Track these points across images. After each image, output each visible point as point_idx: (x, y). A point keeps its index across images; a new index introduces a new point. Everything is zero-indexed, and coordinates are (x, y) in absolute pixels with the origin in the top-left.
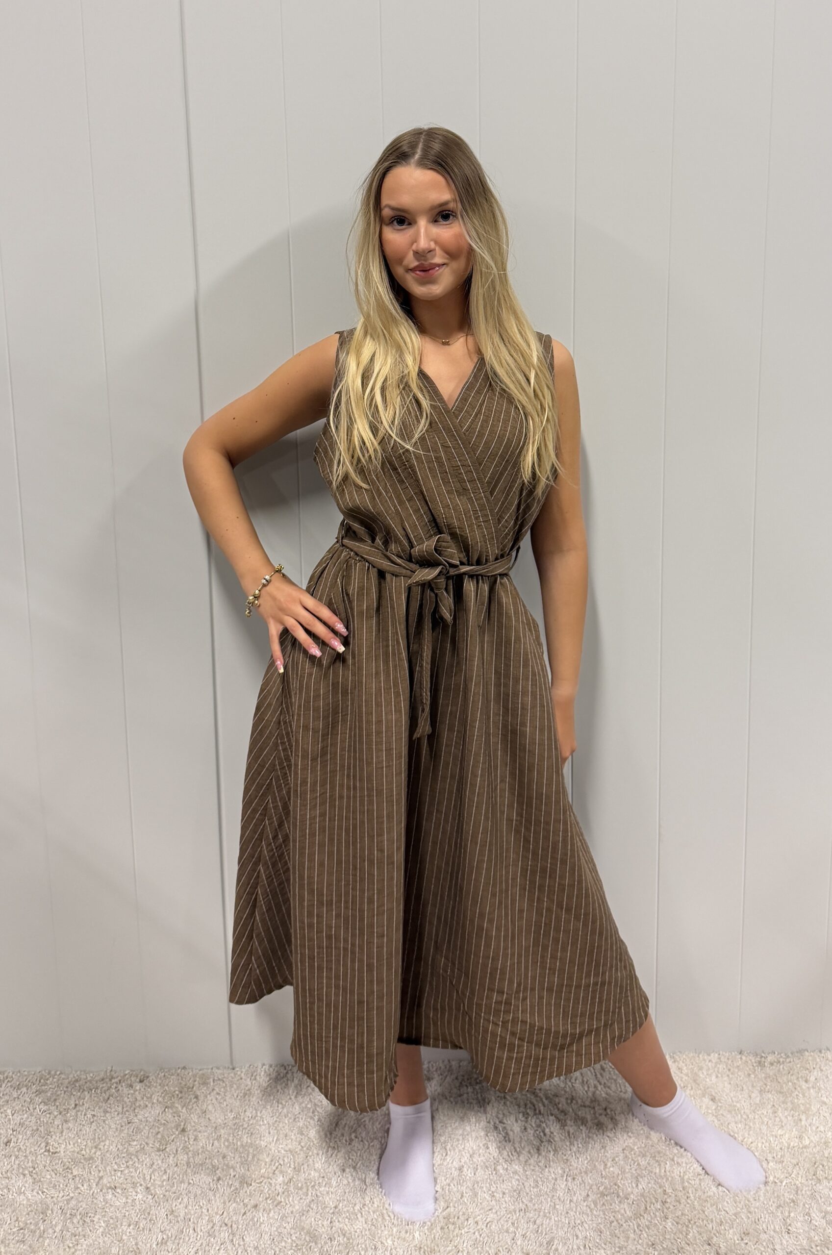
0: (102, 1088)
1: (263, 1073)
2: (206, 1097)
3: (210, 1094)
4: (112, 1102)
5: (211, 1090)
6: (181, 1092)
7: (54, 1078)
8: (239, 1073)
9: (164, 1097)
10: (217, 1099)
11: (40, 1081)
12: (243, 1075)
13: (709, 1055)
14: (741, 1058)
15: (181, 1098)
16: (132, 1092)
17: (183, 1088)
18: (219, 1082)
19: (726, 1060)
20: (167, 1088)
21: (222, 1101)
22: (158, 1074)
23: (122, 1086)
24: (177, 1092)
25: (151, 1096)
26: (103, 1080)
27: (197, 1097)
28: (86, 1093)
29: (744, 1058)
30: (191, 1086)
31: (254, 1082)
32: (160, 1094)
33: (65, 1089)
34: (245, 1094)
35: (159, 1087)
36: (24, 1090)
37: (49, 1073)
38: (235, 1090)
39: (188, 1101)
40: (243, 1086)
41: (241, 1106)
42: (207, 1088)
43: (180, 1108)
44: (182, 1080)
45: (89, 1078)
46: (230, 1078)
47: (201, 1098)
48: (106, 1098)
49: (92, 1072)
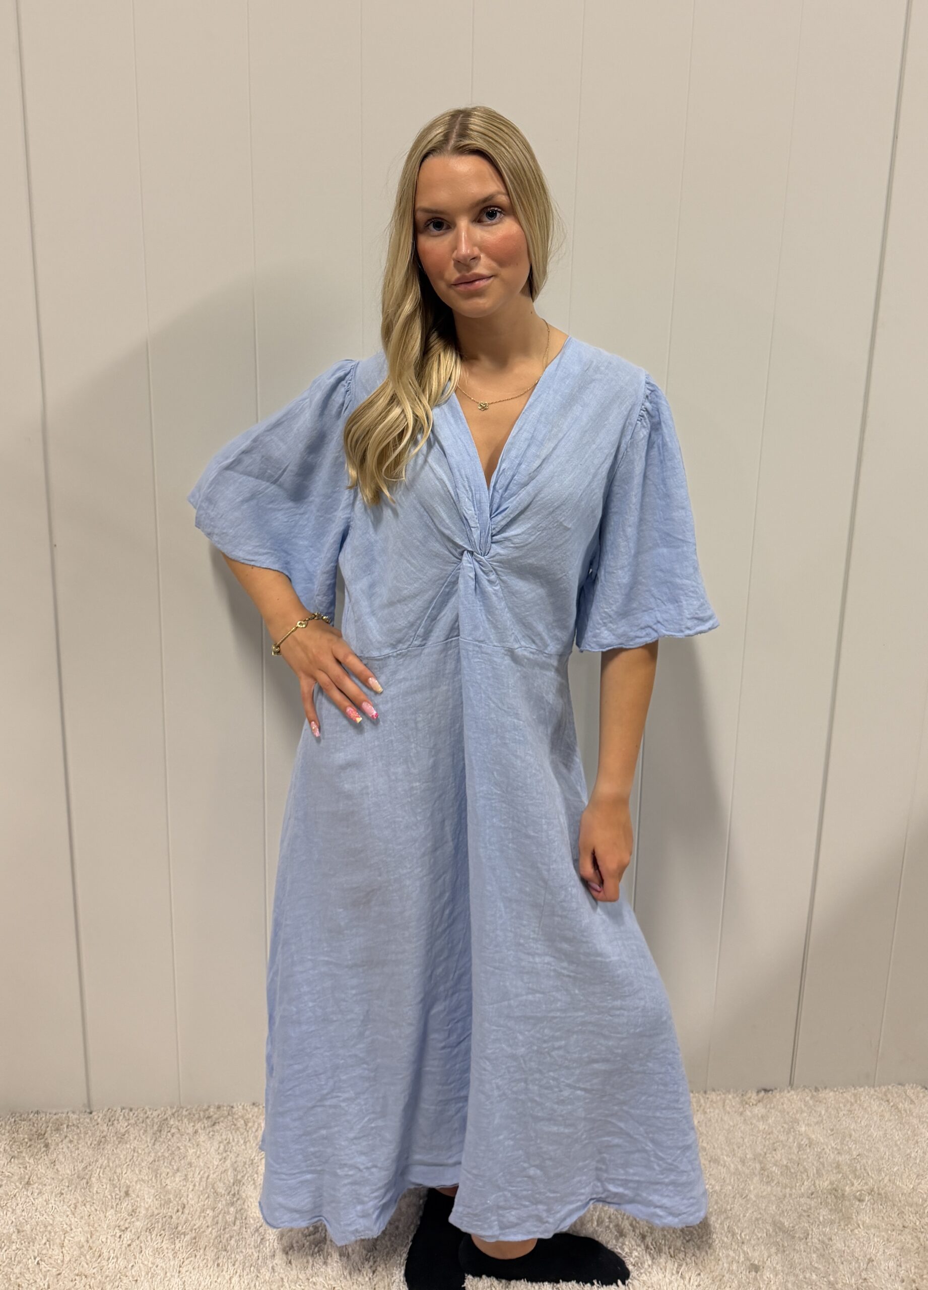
1: (121, 1118)
2: (58, 1145)
3: (62, 1141)
5: (63, 1137)
6: (30, 1140)
8: (96, 1117)
9: (12, 1145)
10: (68, 1147)
12: (99, 1120)
17: (33, 1135)
18: (72, 1128)
20: (15, 1135)
21: (73, 1150)
27: (47, 1146)
30: (43, 1133)
31: (111, 1128)
32: (8, 1142)
34: (99, 1143)
35: (7, 1134)
38: (90, 1137)
39: (36, 1150)
40: (98, 1134)
41: (94, 1156)
42: (60, 1134)
43: (27, 1158)
44: (33, 1126)
46: (85, 1124)
47: (52, 1148)
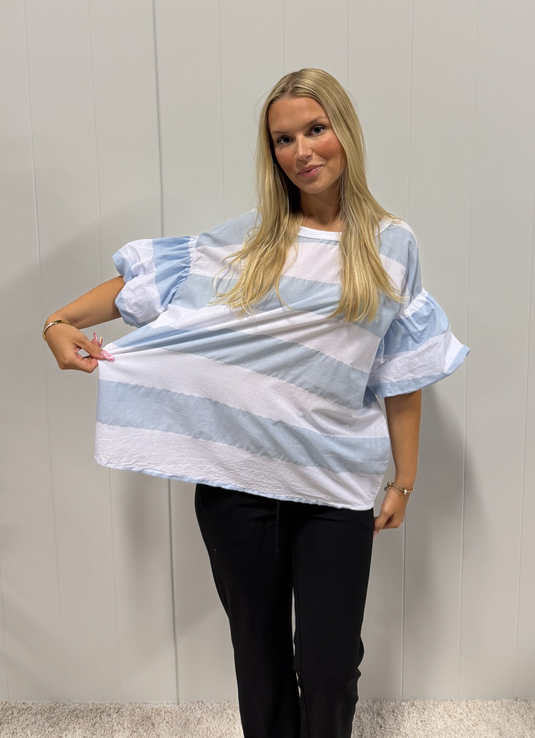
0: (91, 716)
1: (197, 708)
2: (160, 724)
3: (162, 722)
4: (97, 727)
6: (143, 721)
7: (59, 708)
9: (131, 724)
10: (166, 726)
11: (50, 710)
12: (184, 709)
13: (495, 701)
14: (516, 703)
15: (143, 725)
16: (111, 720)
17: (144, 718)
18: (168, 713)
19: (507, 705)
20: (133, 717)
21: (170, 728)
22: (128, 707)
23: (104, 715)
24: (140, 721)
25: (123, 723)
26: (92, 710)
27: (153, 725)
28: (81, 720)
29: (518, 703)
30: (150, 716)
31: (191, 714)
32: (129, 722)
33: (66, 716)
34: (185, 723)
35: (129, 717)
36: (39, 716)
37: (56, 705)
38: (179, 720)
39: (147, 727)
40: (184, 717)
41: (183, 732)
42: (161, 718)
43: (142, 733)
45: (82, 709)
46: (175, 711)
47: (156, 726)
48: (93, 724)
49: (85, 704)
